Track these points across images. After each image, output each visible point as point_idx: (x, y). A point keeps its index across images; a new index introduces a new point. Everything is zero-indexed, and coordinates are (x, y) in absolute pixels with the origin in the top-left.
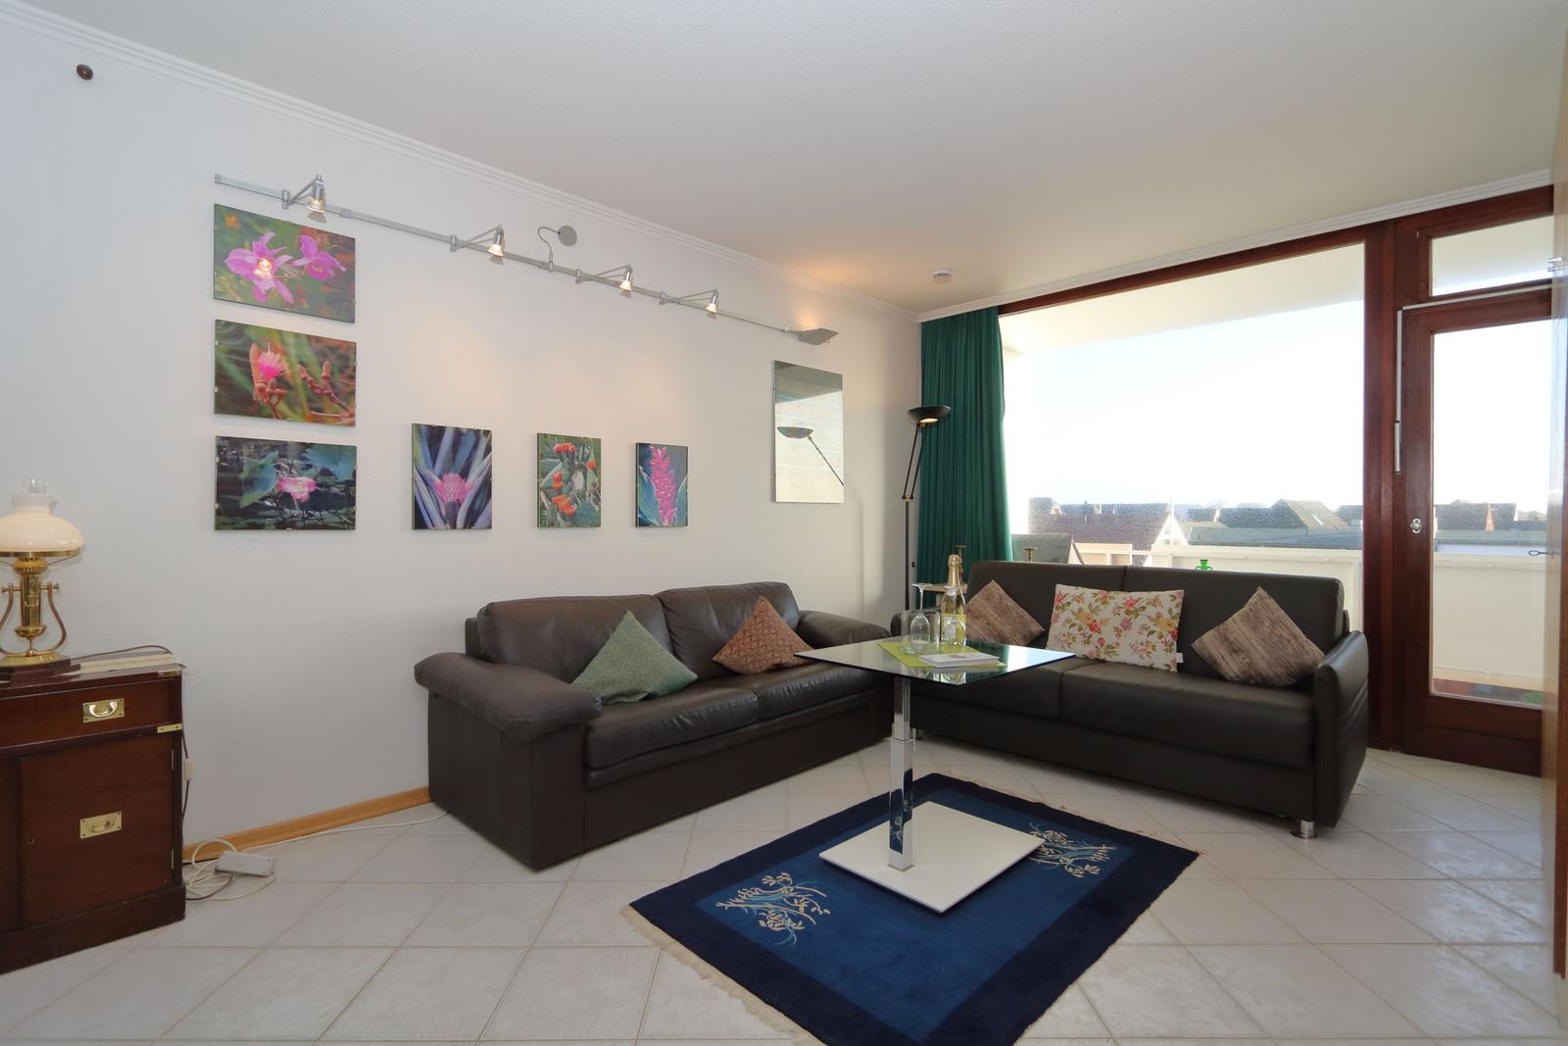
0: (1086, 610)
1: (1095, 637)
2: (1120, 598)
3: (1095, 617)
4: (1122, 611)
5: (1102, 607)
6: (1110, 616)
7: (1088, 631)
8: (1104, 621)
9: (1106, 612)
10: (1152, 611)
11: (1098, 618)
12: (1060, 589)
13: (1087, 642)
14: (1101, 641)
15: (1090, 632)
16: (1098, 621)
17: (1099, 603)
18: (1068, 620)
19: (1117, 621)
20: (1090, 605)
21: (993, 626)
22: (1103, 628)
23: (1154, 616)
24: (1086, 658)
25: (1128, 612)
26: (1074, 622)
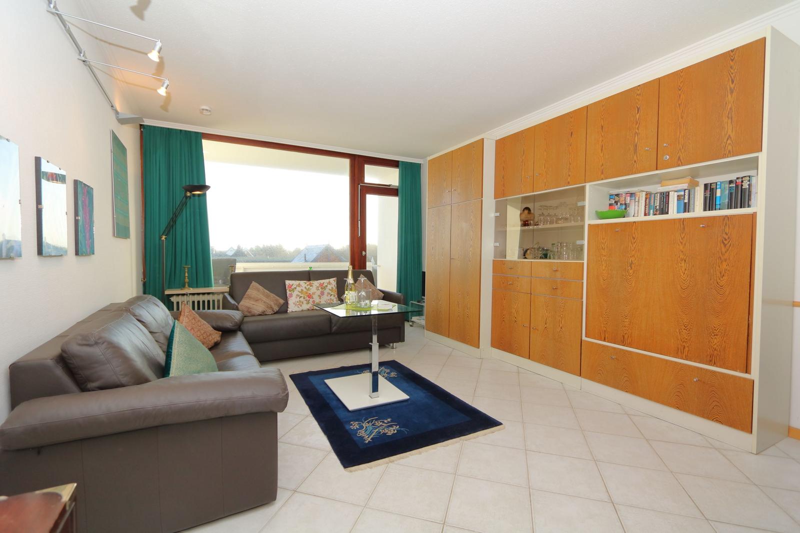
0: (305, 290)
1: (311, 300)
2: (316, 283)
3: (309, 292)
4: (320, 288)
5: (311, 288)
6: (315, 291)
7: (307, 298)
8: (314, 293)
9: (313, 290)
10: (329, 287)
11: (311, 292)
12: (288, 282)
13: (308, 303)
14: (314, 302)
15: (308, 299)
16: (311, 294)
17: (309, 286)
18: (298, 295)
19: (318, 292)
20: (305, 287)
21: (267, 303)
22: (314, 296)
23: (331, 289)
24: (309, 310)
25: (322, 288)
26: (301, 295)
